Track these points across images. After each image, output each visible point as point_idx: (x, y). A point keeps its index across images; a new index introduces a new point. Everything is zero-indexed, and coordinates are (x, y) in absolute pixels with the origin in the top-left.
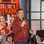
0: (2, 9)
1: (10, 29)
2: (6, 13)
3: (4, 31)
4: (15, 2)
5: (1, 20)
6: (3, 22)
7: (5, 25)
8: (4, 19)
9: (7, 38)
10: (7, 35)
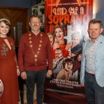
0: (59, 16)
1: (70, 50)
2: (65, 23)
3: (60, 52)
4: (84, 3)
5: (57, 34)
6: (59, 37)
7: (62, 42)
8: (61, 33)
9: (64, 64)
10: (65, 59)
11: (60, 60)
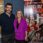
5: (31, 19)
7: (34, 23)
9: (35, 34)
10: (35, 31)
11: (33, 32)
